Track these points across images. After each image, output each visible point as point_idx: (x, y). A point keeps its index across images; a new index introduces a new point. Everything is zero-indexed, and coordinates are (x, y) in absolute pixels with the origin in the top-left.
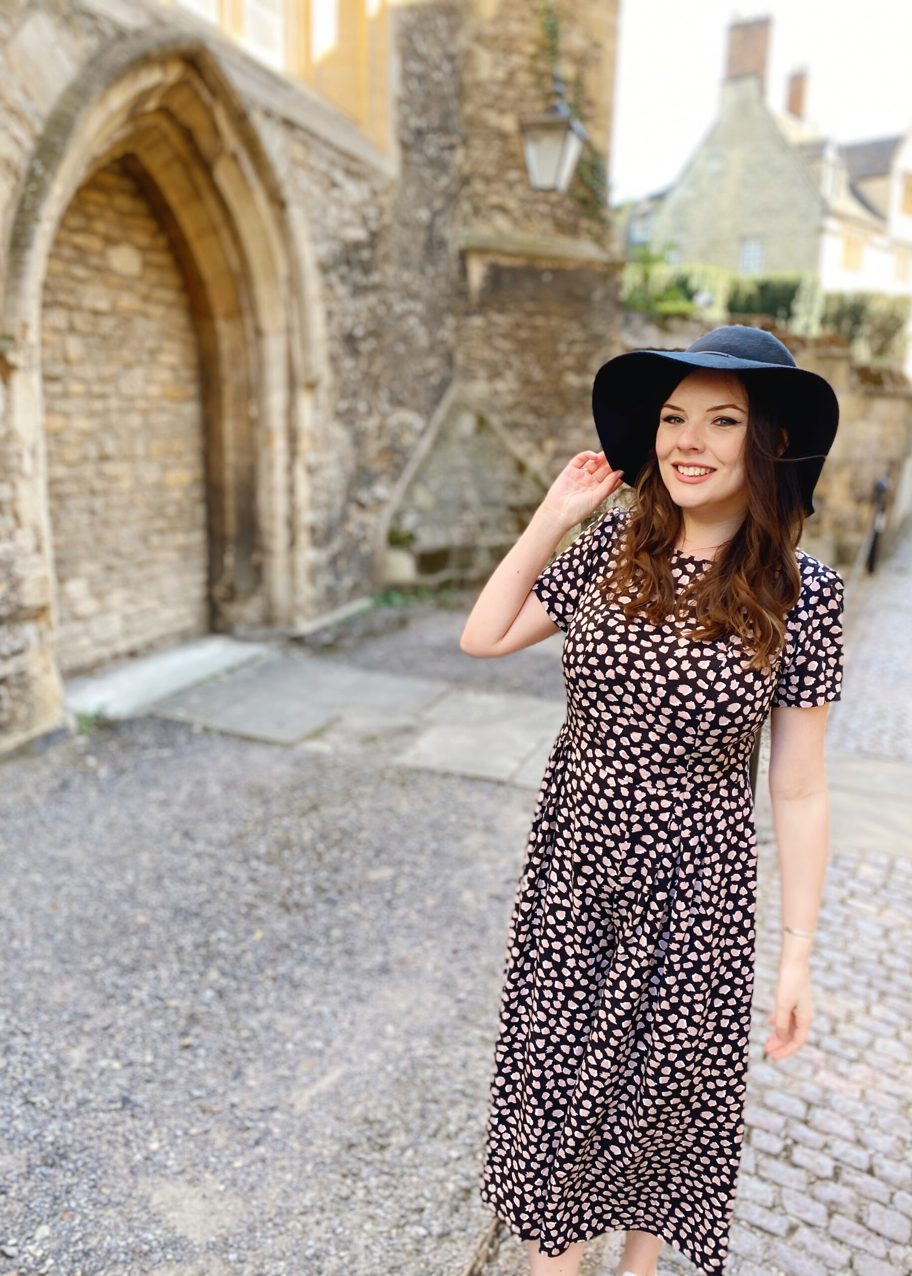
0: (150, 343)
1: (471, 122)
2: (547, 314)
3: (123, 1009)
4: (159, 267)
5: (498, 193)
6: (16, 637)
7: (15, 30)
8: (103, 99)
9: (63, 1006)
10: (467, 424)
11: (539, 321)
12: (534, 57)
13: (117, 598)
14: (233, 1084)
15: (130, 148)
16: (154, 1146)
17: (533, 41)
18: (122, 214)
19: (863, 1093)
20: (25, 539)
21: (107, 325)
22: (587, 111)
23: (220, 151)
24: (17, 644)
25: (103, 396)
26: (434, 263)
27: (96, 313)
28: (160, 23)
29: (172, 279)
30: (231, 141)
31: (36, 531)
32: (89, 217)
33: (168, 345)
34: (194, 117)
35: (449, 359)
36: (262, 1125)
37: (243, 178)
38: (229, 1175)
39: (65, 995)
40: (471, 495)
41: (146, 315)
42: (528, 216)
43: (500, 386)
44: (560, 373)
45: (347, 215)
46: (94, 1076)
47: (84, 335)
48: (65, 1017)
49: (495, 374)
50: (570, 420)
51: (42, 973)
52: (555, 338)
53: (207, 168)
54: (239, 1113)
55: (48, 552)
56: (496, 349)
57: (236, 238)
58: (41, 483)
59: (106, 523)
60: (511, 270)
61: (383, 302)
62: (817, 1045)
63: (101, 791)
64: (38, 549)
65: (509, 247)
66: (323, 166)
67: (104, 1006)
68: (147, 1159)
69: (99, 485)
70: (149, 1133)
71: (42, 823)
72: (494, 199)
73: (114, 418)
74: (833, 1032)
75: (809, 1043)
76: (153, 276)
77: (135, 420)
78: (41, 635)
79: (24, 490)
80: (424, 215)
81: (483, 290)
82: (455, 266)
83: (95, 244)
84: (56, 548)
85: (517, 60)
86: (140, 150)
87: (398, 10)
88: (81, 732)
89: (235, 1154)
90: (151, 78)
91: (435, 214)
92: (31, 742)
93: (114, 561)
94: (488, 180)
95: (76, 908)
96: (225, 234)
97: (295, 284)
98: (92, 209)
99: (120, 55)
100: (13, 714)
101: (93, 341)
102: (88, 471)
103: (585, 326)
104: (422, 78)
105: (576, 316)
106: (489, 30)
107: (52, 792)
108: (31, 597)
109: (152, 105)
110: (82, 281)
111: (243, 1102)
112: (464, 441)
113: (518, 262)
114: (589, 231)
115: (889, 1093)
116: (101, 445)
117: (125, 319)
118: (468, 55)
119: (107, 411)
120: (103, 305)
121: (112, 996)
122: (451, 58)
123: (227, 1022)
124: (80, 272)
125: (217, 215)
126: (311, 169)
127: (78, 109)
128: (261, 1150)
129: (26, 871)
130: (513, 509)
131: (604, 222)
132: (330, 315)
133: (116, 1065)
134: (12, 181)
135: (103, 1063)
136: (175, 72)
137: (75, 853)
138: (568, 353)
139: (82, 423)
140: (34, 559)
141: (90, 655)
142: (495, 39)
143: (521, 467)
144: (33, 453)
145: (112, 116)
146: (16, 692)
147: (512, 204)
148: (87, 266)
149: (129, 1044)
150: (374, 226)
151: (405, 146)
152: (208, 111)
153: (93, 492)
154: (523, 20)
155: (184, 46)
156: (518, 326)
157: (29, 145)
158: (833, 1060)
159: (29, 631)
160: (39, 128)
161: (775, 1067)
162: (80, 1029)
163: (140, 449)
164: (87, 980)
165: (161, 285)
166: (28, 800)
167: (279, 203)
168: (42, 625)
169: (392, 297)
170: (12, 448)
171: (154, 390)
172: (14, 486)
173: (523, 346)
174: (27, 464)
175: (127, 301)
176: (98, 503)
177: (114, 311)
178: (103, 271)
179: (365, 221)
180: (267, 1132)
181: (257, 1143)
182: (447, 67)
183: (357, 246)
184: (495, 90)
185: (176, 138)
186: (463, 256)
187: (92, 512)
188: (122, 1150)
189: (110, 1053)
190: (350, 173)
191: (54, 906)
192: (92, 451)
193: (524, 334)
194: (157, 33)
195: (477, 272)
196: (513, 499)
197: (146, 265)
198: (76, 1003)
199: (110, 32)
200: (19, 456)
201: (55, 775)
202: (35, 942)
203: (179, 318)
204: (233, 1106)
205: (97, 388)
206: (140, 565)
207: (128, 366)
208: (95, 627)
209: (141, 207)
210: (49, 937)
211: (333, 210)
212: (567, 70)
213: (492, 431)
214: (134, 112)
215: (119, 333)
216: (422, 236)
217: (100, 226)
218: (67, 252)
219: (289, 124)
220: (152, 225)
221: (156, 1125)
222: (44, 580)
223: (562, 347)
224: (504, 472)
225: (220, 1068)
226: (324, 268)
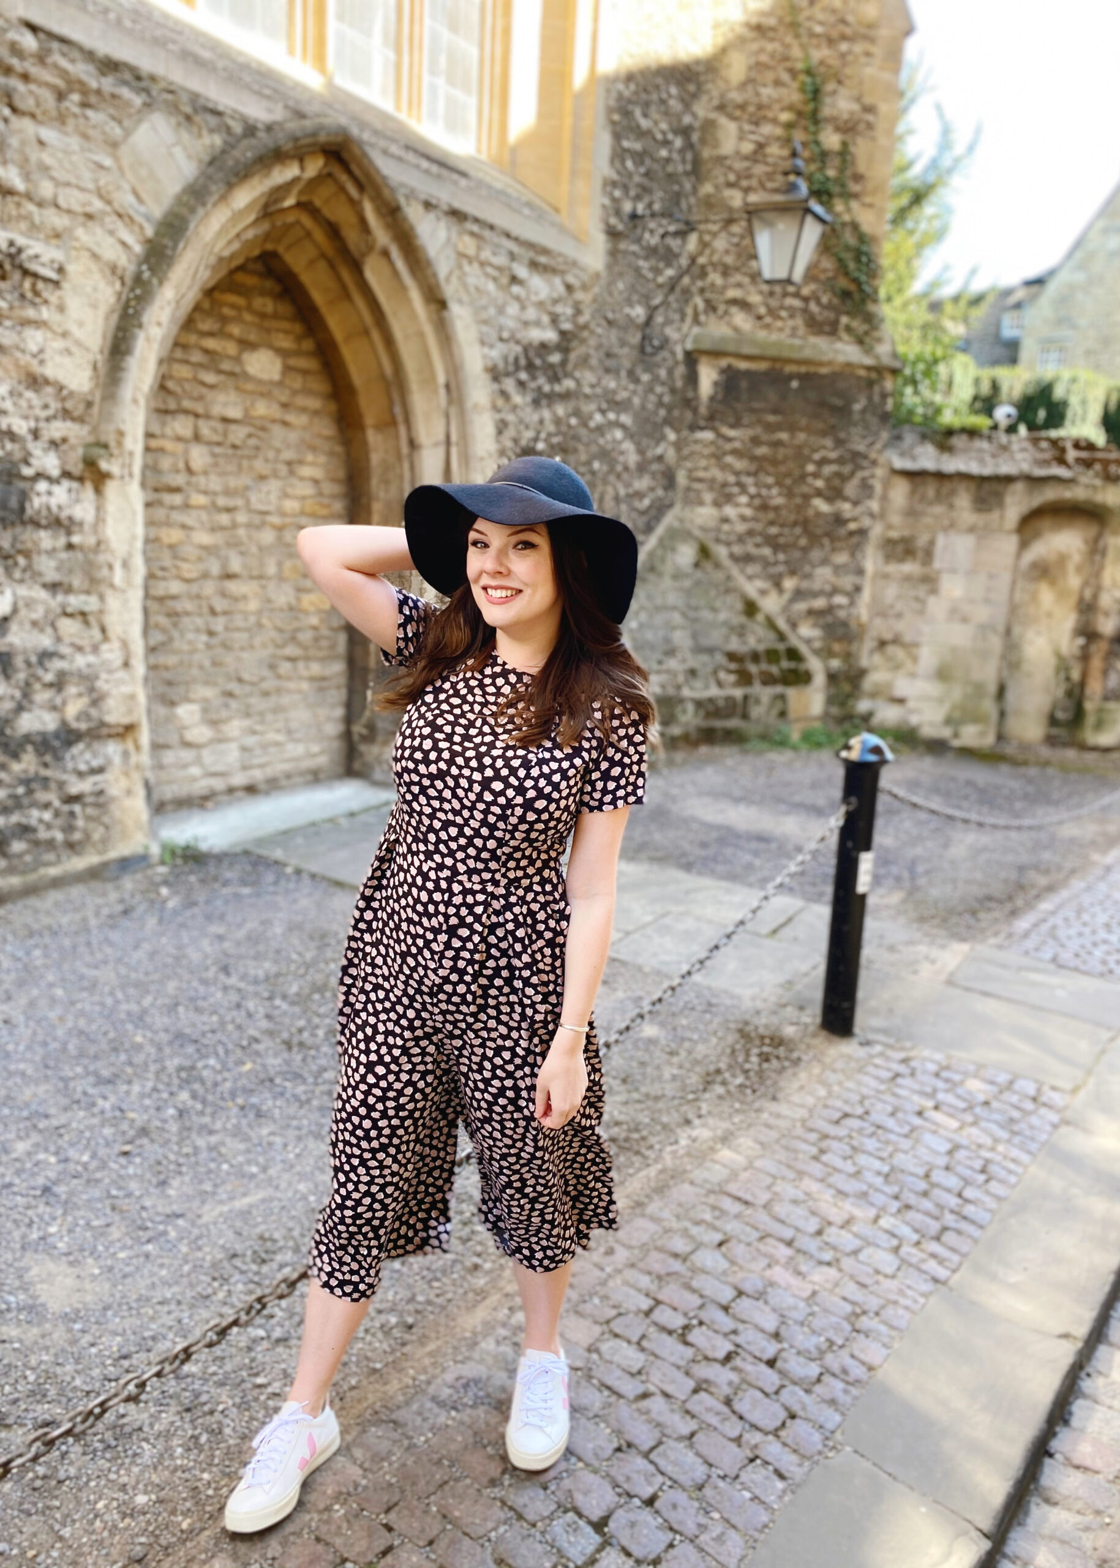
0: (288, 455)
1: (709, 203)
2: (793, 429)
3: (82, 1114)
4: (305, 372)
5: (739, 285)
6: (95, 755)
7: (128, 133)
8: (223, 198)
9: (27, 1105)
10: (686, 554)
11: (784, 436)
12: (789, 126)
13: (235, 727)
14: (152, 1190)
15: (269, 247)
16: (53, 1229)
17: (790, 108)
18: (263, 316)
19: (814, 1293)
20: (111, 653)
21: (238, 434)
22: (854, 187)
23: (370, 248)
24: (95, 763)
25: (229, 510)
26: (648, 369)
27: (226, 420)
28: (301, 115)
29: (320, 385)
30: (381, 236)
31: (125, 645)
32: (224, 320)
33: (310, 457)
34: (340, 214)
35: (669, 480)
36: (161, 1227)
37: (396, 273)
38: (109, 1262)
39: (35, 1095)
40: (681, 638)
41: (285, 423)
42: (772, 312)
43: (730, 511)
44: (806, 497)
45: (531, 313)
46: (28, 1165)
47: (209, 443)
48: (25, 1113)
49: (724, 497)
50: (816, 554)
51: (23, 1074)
52: (801, 456)
53: (357, 268)
54: (144, 1214)
55: (140, 668)
56: (724, 467)
57: (389, 341)
58: (136, 596)
59: (226, 646)
60: (748, 373)
61: (577, 413)
62: (789, 1243)
63: (161, 921)
64: (126, 664)
65: (746, 350)
66: (501, 260)
67: (66, 1109)
68: (43, 1238)
69: (219, 605)
70: (54, 1219)
71: (89, 944)
72: (732, 293)
73: (241, 532)
74: (819, 1233)
75: (781, 1240)
76: (297, 382)
77: (267, 537)
78: (126, 754)
79: (113, 602)
80: (639, 312)
81: (712, 399)
82: (681, 370)
83: (231, 348)
84: (152, 668)
85: (767, 129)
86: (281, 250)
87: (611, 81)
88: (163, 863)
89: (124, 1248)
90: (288, 172)
91: (652, 311)
92: (105, 865)
93: (233, 686)
94: (726, 271)
95: (82, 1023)
96: (376, 335)
97: (454, 390)
98: (227, 311)
99: (245, 152)
100: (88, 836)
101: (218, 450)
102: (209, 588)
103: (839, 443)
104: (639, 157)
105: (829, 431)
106: (736, 96)
107: (111, 916)
108: (114, 714)
109: (290, 202)
110: (212, 387)
111: (154, 1206)
112: (677, 576)
113: (762, 366)
114: (848, 329)
115: (845, 1299)
116: (225, 564)
117: (261, 427)
118: (709, 126)
119: (234, 526)
120: (235, 413)
121: (78, 1102)
122: (685, 132)
123: (175, 1139)
124: (210, 378)
125: (368, 318)
126: (483, 264)
127: (192, 210)
128: (150, 1247)
129: (51, 985)
130: (732, 656)
131: (871, 320)
132: (501, 427)
133: (53, 1159)
134: (118, 286)
135: (41, 1156)
136: (314, 167)
137: (107, 975)
138: (816, 475)
139: (203, 538)
140: (121, 674)
141: (201, 786)
142: (742, 107)
143: (751, 608)
144: (125, 565)
145: (238, 215)
146: (90, 811)
147: (755, 298)
148: (220, 372)
149: (72, 1144)
150: (567, 326)
151: (613, 234)
152: (355, 205)
153: (213, 612)
154: (778, 83)
155: (322, 138)
156: (756, 441)
157: (138, 249)
158: (800, 1258)
159: (112, 749)
160: (150, 232)
161: (725, 1256)
162: (35, 1126)
163: (271, 569)
164: (61, 1085)
165: (306, 391)
166: (84, 920)
167: (438, 302)
168: (130, 745)
169: (589, 407)
170: (102, 558)
171: (291, 505)
172: (102, 598)
173: (760, 465)
174: (118, 576)
175: (262, 408)
176: (219, 624)
177: (247, 419)
178: (237, 377)
179: (555, 320)
180: (165, 1233)
181: (149, 1241)
182: (678, 142)
183: (544, 348)
184: (739, 165)
185: (319, 235)
186: (691, 359)
187: (211, 633)
188: (23, 1229)
189: (52, 1148)
190: (534, 265)
191: (61, 1019)
192: (215, 569)
193: (762, 451)
194: (293, 126)
195: (708, 377)
196: (734, 645)
197: (287, 369)
198: (43, 1102)
199: (238, 128)
200: (111, 567)
201: (122, 901)
202: (29, 1048)
203: (326, 428)
204: (143, 1208)
205: (221, 501)
206: (266, 694)
207: (262, 478)
208: (207, 755)
209: (285, 308)
210: (45, 1044)
211: (513, 309)
212: (831, 140)
213: (717, 565)
214: (268, 209)
215: (252, 442)
216: (635, 338)
217: (236, 330)
218: (196, 357)
219: (457, 215)
220: (298, 328)
221: (65, 1214)
222: (132, 697)
223: (811, 468)
224: (729, 612)
225: (148, 1176)
226: (495, 374)
